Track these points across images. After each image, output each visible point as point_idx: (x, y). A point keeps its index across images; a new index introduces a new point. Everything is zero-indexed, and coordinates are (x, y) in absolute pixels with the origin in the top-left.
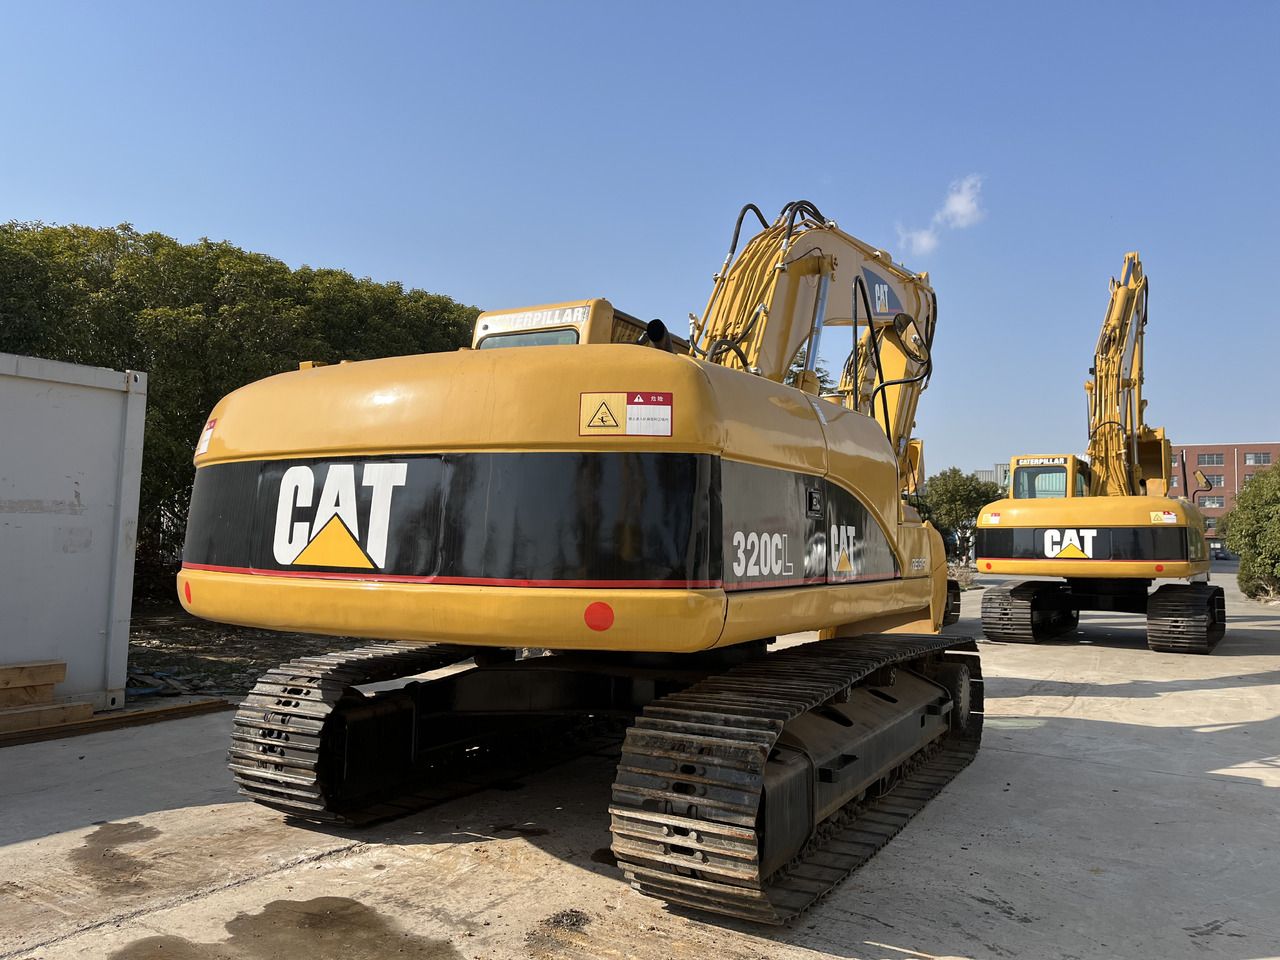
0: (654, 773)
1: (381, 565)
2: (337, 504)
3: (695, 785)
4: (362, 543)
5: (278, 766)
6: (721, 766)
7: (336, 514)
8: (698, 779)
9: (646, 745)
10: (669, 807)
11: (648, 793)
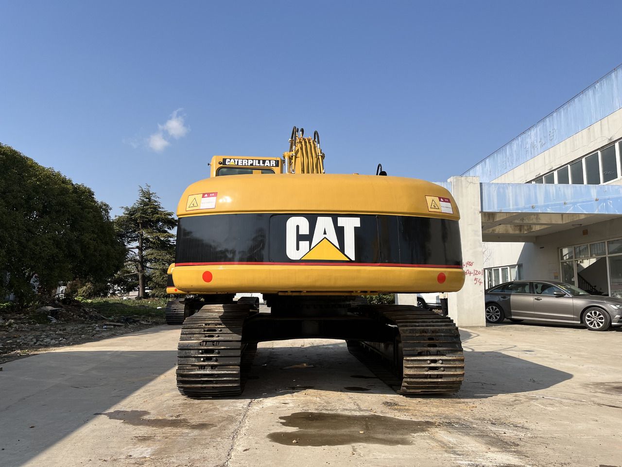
0: (420, 342)
1: (353, 258)
2: (325, 233)
3: (437, 344)
4: (342, 249)
5: (213, 367)
6: (444, 336)
7: (325, 238)
8: (437, 342)
9: (410, 333)
10: (428, 353)
11: (419, 349)
